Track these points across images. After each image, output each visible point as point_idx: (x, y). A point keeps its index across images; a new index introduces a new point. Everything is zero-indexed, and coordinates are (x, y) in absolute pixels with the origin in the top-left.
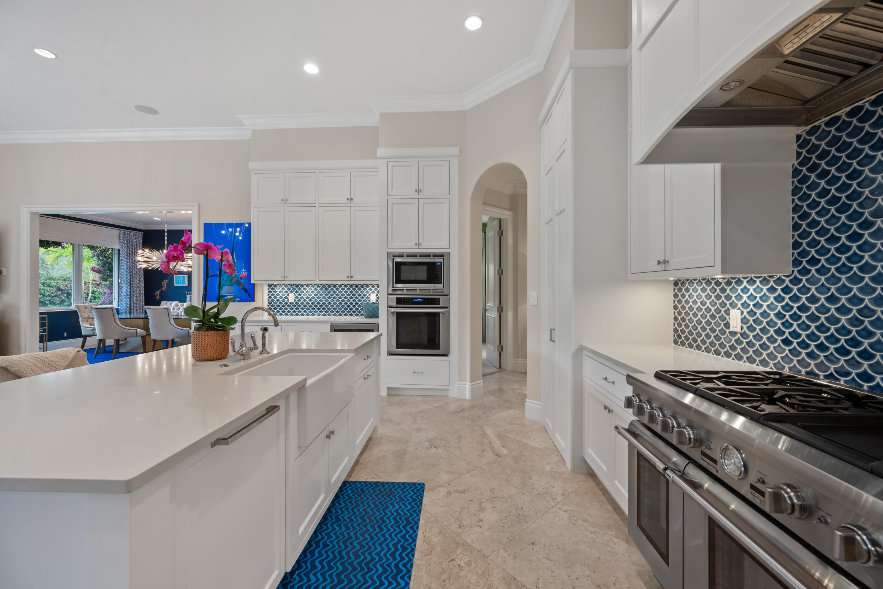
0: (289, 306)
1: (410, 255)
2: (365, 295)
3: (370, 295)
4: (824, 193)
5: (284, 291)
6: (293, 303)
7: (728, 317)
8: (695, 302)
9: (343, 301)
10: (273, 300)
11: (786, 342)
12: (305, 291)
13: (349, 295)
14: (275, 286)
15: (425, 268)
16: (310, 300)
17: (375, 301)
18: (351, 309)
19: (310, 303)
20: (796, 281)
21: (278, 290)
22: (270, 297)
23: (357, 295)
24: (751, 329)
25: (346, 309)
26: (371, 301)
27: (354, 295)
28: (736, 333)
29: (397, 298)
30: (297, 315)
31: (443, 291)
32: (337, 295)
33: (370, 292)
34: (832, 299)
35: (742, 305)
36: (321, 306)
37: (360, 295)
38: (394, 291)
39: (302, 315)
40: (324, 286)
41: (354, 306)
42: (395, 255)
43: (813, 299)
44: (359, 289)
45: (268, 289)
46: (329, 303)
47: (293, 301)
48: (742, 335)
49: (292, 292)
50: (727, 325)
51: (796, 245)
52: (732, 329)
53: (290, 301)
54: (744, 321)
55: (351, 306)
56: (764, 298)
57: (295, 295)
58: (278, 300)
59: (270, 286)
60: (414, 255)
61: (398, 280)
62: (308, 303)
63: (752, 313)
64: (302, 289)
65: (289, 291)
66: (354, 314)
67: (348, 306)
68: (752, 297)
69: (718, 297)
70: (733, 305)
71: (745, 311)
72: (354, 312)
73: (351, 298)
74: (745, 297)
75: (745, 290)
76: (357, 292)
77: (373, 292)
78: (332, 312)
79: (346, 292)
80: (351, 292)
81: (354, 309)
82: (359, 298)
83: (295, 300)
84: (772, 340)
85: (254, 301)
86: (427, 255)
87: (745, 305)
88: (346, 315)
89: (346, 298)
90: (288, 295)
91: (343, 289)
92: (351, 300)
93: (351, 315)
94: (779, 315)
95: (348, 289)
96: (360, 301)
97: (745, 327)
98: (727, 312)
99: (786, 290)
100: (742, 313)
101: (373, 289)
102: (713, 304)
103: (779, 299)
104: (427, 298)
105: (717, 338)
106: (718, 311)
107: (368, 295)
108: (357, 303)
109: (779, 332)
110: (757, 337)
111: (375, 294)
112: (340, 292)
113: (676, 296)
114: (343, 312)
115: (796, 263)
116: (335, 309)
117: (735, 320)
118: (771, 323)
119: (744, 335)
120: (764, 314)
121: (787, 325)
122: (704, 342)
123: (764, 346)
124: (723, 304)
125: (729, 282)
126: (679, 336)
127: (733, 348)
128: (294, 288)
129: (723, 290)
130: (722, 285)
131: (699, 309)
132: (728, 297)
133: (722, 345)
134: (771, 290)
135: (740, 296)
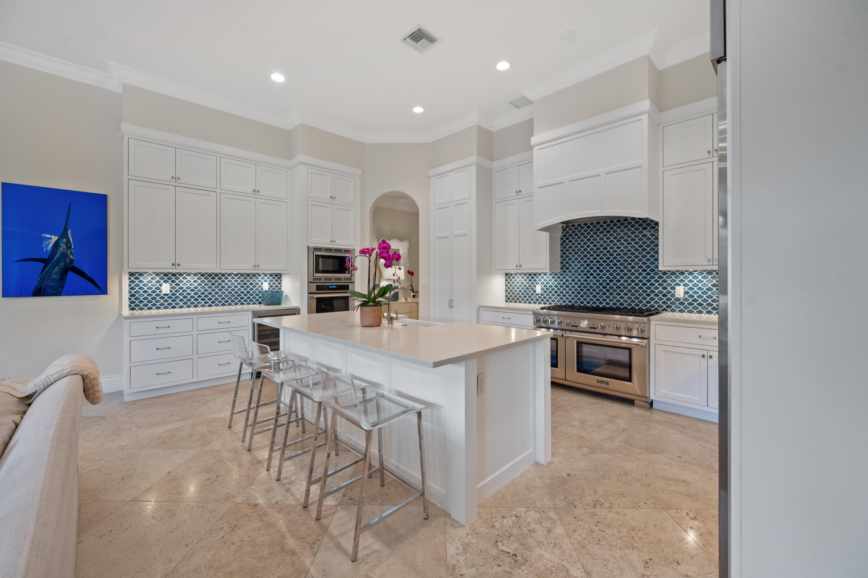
0: (162, 298)
1: (327, 250)
2: (257, 284)
3: (262, 284)
4: (570, 247)
5: (154, 281)
6: (168, 294)
7: (535, 288)
8: (518, 283)
9: (233, 290)
10: (137, 292)
11: (558, 295)
12: (185, 281)
13: (239, 284)
14: (141, 274)
15: (335, 260)
16: (192, 290)
17: (267, 289)
18: (242, 298)
19: (192, 293)
20: (562, 275)
21: (145, 280)
22: (132, 288)
23: (248, 284)
24: (545, 292)
25: (236, 298)
26: (264, 289)
27: (245, 284)
28: (538, 294)
29: (317, 286)
30: (174, 307)
31: (350, 279)
32: (226, 284)
33: (263, 281)
34: (573, 280)
35: (541, 283)
36: (206, 296)
37: (251, 284)
38: (314, 279)
39: (181, 307)
40: (210, 275)
41: (245, 295)
42: (316, 249)
43: (567, 281)
44: (251, 278)
45: (130, 279)
46: (217, 293)
47: (168, 292)
48: (541, 294)
49: (166, 282)
50: (535, 291)
51: (562, 263)
52: (537, 293)
53: (163, 292)
54: (542, 289)
55: (242, 295)
56: (550, 280)
57: (171, 285)
58: (145, 292)
59: (131, 274)
60: (330, 250)
61: (317, 271)
62: (189, 294)
63: (545, 286)
64: (181, 278)
65: (162, 281)
66: (245, 303)
67: (239, 295)
68: (545, 280)
69: (530, 280)
70: (537, 283)
71: (543, 285)
72: (245, 301)
73: (242, 287)
74: (542, 280)
75: (543, 278)
76: (248, 281)
77: (266, 281)
78: (220, 302)
79: (236, 281)
80: (242, 281)
81: (245, 298)
82: (251, 286)
83: (171, 291)
84: (553, 295)
85: (107, 294)
86: (340, 250)
88: (236, 304)
89: (236, 287)
90: (161, 285)
91: (233, 278)
92: (242, 289)
93: (242, 304)
94: (556, 286)
95: (239, 278)
96: (251, 289)
97: (543, 291)
98: (535, 286)
99: (559, 278)
100: (541, 286)
101: (266, 278)
102: (527, 283)
103: (556, 281)
104: (340, 285)
105: (530, 297)
106: (530, 286)
107: (260, 284)
108: (248, 292)
109: (556, 292)
110: (548, 295)
111: (267, 283)
112: (230, 281)
113: (506, 280)
114: (233, 301)
115: (562, 268)
116: (223, 299)
117: (538, 289)
118: (553, 289)
119: (542, 294)
120: (550, 286)
121: (559, 289)
122: (523, 299)
123: (550, 298)
124: (533, 283)
125: (535, 275)
126: (509, 299)
127: (537, 300)
128: (168, 277)
129: (533, 278)
130: (532, 276)
131: (520, 286)
132: (535, 280)
133: (532, 300)
134: (553, 277)
135: (540, 280)
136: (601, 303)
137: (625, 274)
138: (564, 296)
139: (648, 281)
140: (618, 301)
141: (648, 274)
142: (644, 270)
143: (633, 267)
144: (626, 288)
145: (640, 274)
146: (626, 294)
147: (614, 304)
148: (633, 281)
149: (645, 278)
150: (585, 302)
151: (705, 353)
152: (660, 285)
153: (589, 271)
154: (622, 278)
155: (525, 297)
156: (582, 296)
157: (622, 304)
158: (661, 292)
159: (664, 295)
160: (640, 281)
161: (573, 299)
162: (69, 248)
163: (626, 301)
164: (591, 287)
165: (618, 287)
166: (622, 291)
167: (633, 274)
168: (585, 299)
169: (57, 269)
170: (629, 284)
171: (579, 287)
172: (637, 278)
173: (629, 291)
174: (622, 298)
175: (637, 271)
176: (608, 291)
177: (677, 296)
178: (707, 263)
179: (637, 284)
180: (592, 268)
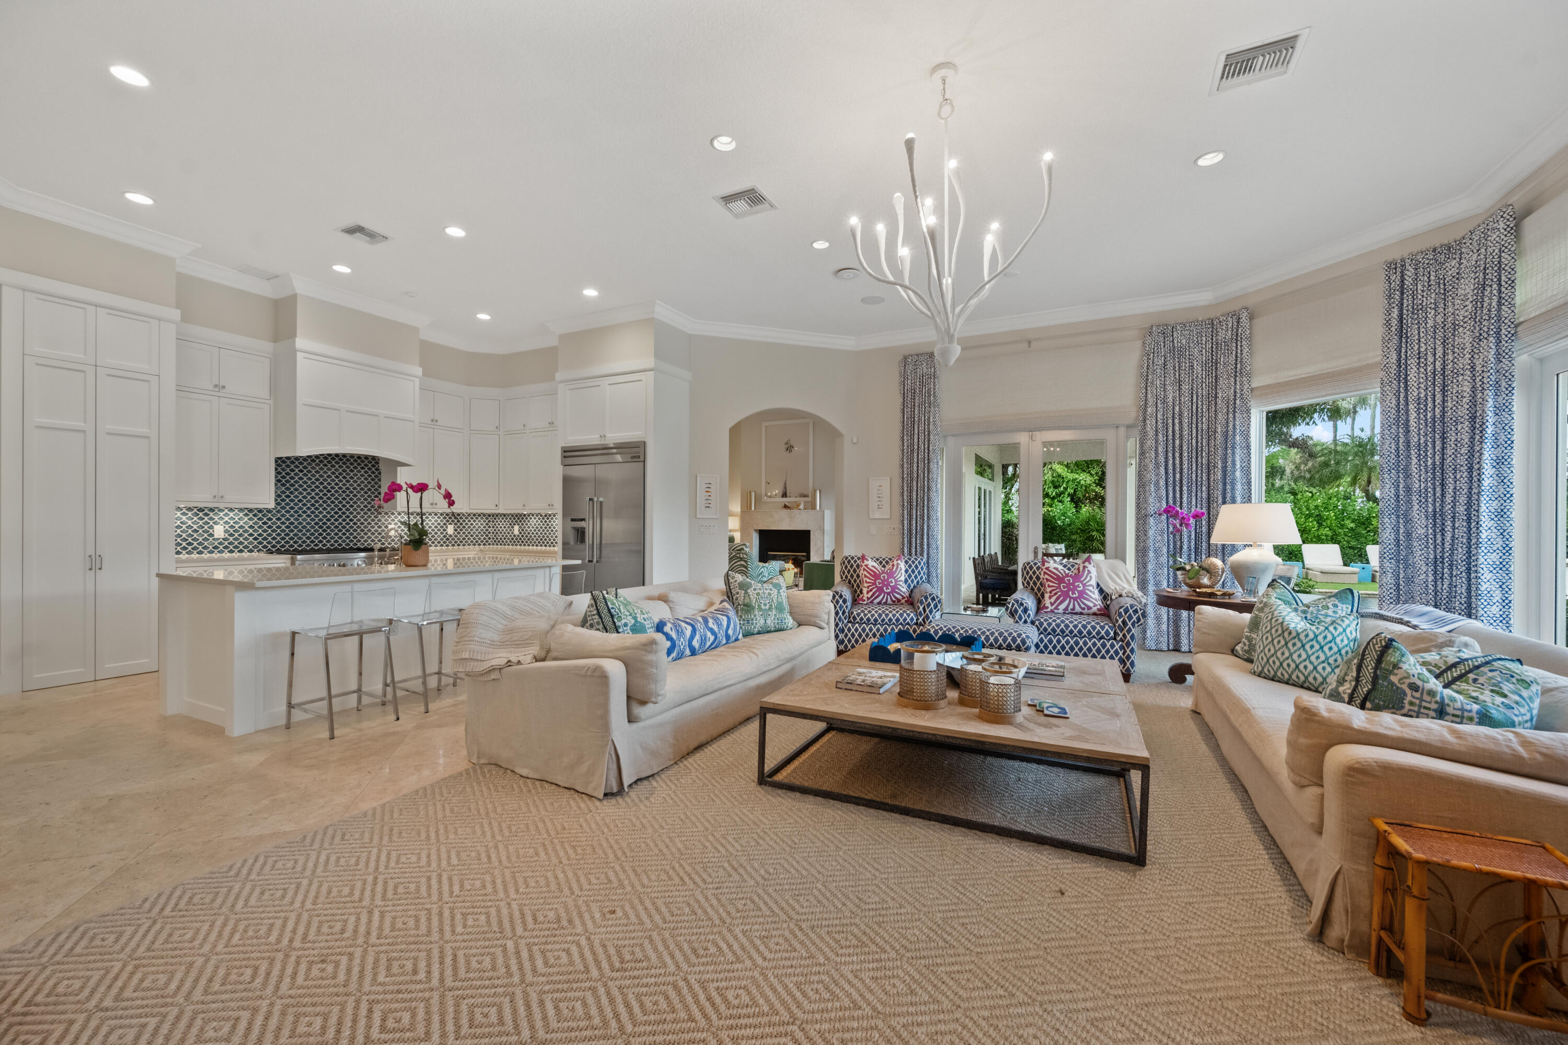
7: (211, 530)
11: (255, 539)
24: (231, 535)
28: (218, 539)
48: (223, 539)
50: (212, 535)
52: (216, 537)
54: (226, 531)
56: (241, 519)
68: (232, 518)
69: (201, 519)
70: (215, 523)
71: (227, 527)
74: (226, 519)
75: (227, 515)
84: (246, 539)
87: (226, 523)
94: (251, 527)
97: (226, 534)
98: (211, 527)
100: (224, 527)
102: (195, 523)
103: (250, 519)
105: (200, 544)
106: (201, 527)
109: (251, 535)
110: (236, 539)
117: (219, 531)
118: (246, 531)
119: (225, 539)
120: (241, 527)
121: (256, 531)
123: (241, 543)
124: (206, 523)
125: (212, 510)
127: (216, 548)
129: (206, 515)
130: (205, 512)
132: (211, 519)
133: (205, 548)
134: (246, 515)
135: (221, 518)
136: (316, 545)
137: (344, 513)
138: (265, 539)
139: (366, 520)
141: (365, 513)
142: (362, 510)
143: (352, 506)
144: (344, 527)
145: (358, 513)
146: (344, 534)
147: (332, 545)
148: (351, 520)
149: (362, 517)
150: (296, 546)
152: (376, 524)
153: (300, 508)
154: (340, 517)
155: (190, 544)
156: (291, 539)
157: (340, 545)
158: (376, 531)
159: (380, 534)
160: (359, 520)
161: (278, 542)
163: (344, 541)
164: (304, 527)
165: (336, 527)
166: (340, 531)
167: (351, 513)
168: (296, 542)
170: (348, 524)
171: (288, 527)
172: (355, 517)
173: (348, 531)
174: (340, 538)
175: (355, 510)
176: (324, 531)
179: (355, 524)
180: (304, 505)
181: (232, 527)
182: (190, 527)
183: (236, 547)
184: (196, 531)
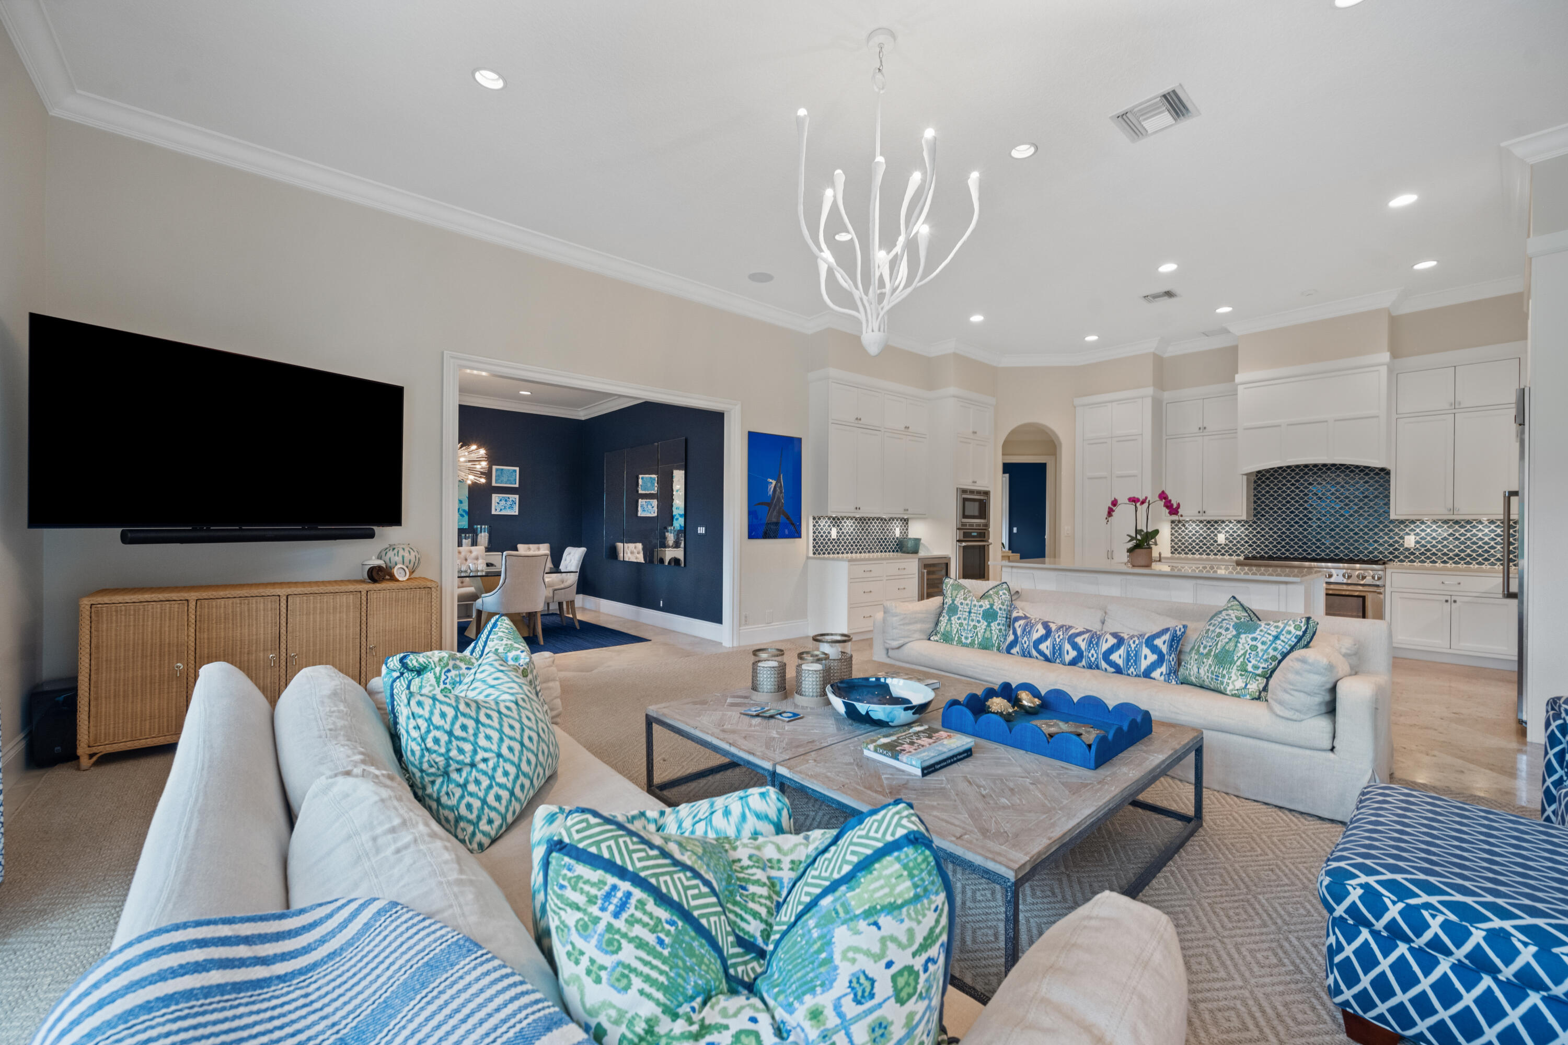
0: (831, 543)
1: (971, 492)
3: (894, 530)
4: (1268, 492)
5: (827, 525)
6: (835, 539)
7: (1216, 538)
8: (1190, 531)
9: (875, 536)
10: (817, 536)
11: (1250, 546)
12: (845, 526)
13: (880, 529)
14: (819, 519)
15: (977, 504)
16: (850, 536)
17: (899, 536)
18: (881, 545)
19: (850, 539)
20: (1255, 522)
21: (822, 523)
22: (814, 533)
23: (886, 529)
24: (1231, 542)
25: (878, 545)
26: (895, 536)
27: (884, 529)
28: (1221, 545)
29: (964, 532)
30: (838, 553)
31: (987, 526)
32: (871, 529)
33: (895, 526)
34: (1271, 529)
35: (1225, 532)
36: (858, 542)
37: (888, 529)
38: (961, 525)
39: (842, 553)
40: (861, 519)
41: (883, 542)
42: (964, 491)
43: (1263, 529)
44: (888, 523)
45: (813, 522)
46: (865, 539)
47: (835, 537)
49: (834, 526)
50: (1216, 541)
51: (1255, 509)
52: (1219, 543)
53: (832, 537)
54: (1227, 539)
55: (881, 542)
56: (1238, 529)
57: (837, 529)
58: (822, 536)
59: (814, 518)
60: (973, 492)
61: (965, 516)
62: (847, 539)
64: (843, 522)
65: (831, 526)
66: (883, 551)
67: (879, 542)
68: (1231, 529)
69: (1209, 529)
70: (1219, 532)
71: (1227, 535)
72: (883, 548)
73: (882, 533)
74: (1227, 529)
75: (1227, 526)
76: (886, 526)
77: (897, 526)
78: (866, 549)
79: (878, 526)
80: (882, 526)
81: (883, 545)
82: (888, 532)
83: (837, 536)
84: (1242, 545)
86: (980, 493)
87: (1227, 532)
88: (876, 552)
89: (877, 533)
90: (831, 530)
91: (875, 523)
92: (882, 536)
93: (880, 552)
94: (1246, 536)
95: (880, 523)
96: (888, 536)
97: (1227, 541)
98: (1216, 535)
99: (1250, 526)
100: (1225, 535)
101: (897, 523)
102: (1205, 532)
103: (1247, 529)
104: (979, 532)
105: (1208, 548)
106: (1208, 535)
108: (885, 539)
109: (1247, 542)
110: (1234, 545)
111: (898, 529)
112: (873, 526)
113: (1173, 528)
114: (874, 548)
115: (1255, 516)
116: (869, 545)
117: (1221, 538)
118: (1242, 539)
119: (1226, 545)
120: (1238, 536)
121: (1250, 539)
122: (1197, 551)
123: (1238, 549)
124: (1213, 532)
125: (1217, 522)
126: (1176, 550)
127: (1219, 551)
128: (836, 521)
129: (1212, 526)
130: (1213, 524)
131: (1194, 535)
132: (1216, 529)
133: (1212, 551)
134: (1243, 526)
135: (1223, 529)
136: (1309, 554)
138: (1258, 546)
139: (1371, 530)
140: (1332, 551)
144: (1342, 537)
146: (1342, 544)
147: (1327, 555)
150: (1288, 554)
151: (1448, 598)
152: (1386, 534)
153: (1292, 519)
155: (1201, 547)
156: (1283, 547)
157: (1337, 555)
158: (1386, 542)
159: (1391, 545)
160: (1361, 530)
161: (1271, 550)
162: (781, 492)
163: (1342, 552)
164: (1296, 537)
165: (1332, 537)
168: (1287, 550)
169: (775, 513)
171: (1279, 536)
173: (1347, 541)
174: (1338, 548)
177: (1406, 546)
178: (1447, 512)
179: (1356, 534)
180: (1297, 516)
181: (1231, 535)
182: (1201, 535)
183: (1234, 552)
184: (1205, 538)
